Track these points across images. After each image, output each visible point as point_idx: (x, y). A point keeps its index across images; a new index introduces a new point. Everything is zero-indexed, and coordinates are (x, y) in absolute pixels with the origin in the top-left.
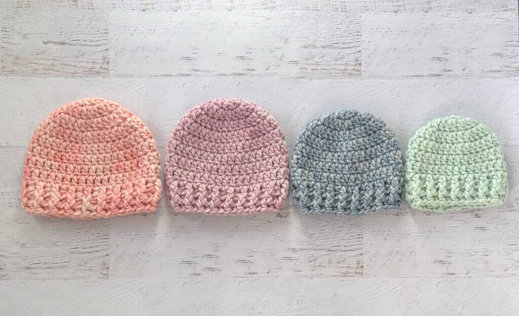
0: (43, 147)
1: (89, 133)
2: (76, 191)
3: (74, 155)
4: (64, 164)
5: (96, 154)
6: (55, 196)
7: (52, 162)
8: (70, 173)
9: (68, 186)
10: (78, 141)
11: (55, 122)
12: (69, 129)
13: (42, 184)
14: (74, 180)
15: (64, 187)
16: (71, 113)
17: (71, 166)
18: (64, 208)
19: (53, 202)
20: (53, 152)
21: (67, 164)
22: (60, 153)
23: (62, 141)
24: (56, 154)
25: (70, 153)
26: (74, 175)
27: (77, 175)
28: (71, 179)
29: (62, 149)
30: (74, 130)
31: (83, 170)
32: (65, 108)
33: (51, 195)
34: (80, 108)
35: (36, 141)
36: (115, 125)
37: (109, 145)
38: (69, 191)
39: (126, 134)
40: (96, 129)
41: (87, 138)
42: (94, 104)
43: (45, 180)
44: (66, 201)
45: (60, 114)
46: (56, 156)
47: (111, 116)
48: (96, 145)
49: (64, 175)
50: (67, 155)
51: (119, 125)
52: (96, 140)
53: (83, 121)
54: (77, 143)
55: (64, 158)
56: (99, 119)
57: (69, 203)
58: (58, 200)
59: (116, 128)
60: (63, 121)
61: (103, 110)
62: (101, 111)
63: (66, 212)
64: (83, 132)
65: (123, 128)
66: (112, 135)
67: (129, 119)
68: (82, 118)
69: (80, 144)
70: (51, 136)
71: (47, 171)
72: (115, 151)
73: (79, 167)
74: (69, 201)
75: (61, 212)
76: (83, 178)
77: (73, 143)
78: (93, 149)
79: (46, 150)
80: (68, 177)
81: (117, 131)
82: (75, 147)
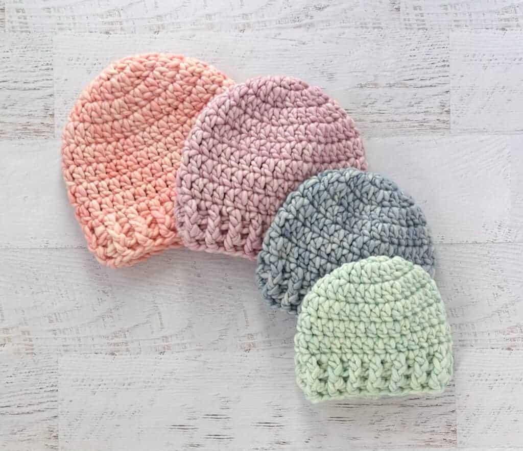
0: (84, 166)
1: (136, 114)
2: (162, 203)
3: (131, 156)
4: (125, 176)
5: (160, 140)
6: (140, 224)
7: (108, 180)
8: (139, 183)
9: (146, 201)
10: (127, 134)
11: (84, 121)
12: (107, 122)
13: (112, 217)
14: (150, 191)
15: (143, 205)
16: (98, 97)
17: (137, 174)
18: (159, 234)
19: (140, 232)
20: (101, 166)
21: (129, 173)
22: (111, 164)
23: (105, 144)
24: (106, 168)
25: (125, 157)
26: (147, 184)
27: (150, 182)
28: (145, 191)
29: (112, 156)
30: (115, 120)
31: (154, 171)
32: (86, 94)
33: (131, 225)
34: (108, 83)
35: (70, 162)
36: (167, 83)
37: (171, 117)
38: (151, 208)
39: (189, 88)
40: (143, 103)
41: (137, 123)
42: (123, 69)
43: (111, 210)
44: (156, 223)
45: (83, 106)
46: (108, 170)
47: (156, 73)
48: (154, 128)
49: (133, 190)
50: (122, 161)
51: (173, 80)
52: (151, 120)
53: (120, 100)
54: (126, 137)
55: (119, 167)
56: (142, 86)
57: (163, 223)
58: (146, 226)
59: (171, 87)
60: (94, 113)
61: (139, 70)
62: (138, 73)
63: (165, 238)
64: (127, 117)
65: (181, 82)
66: (170, 101)
67: (182, 65)
68: (117, 98)
69: (132, 137)
70: (89, 144)
71: (107, 196)
72: (185, 122)
73: (147, 169)
74: (162, 220)
75: (159, 241)
76: (160, 181)
77: (122, 141)
78: (153, 134)
79: (90, 168)
80: (141, 190)
81: (176, 90)
82: (128, 145)
